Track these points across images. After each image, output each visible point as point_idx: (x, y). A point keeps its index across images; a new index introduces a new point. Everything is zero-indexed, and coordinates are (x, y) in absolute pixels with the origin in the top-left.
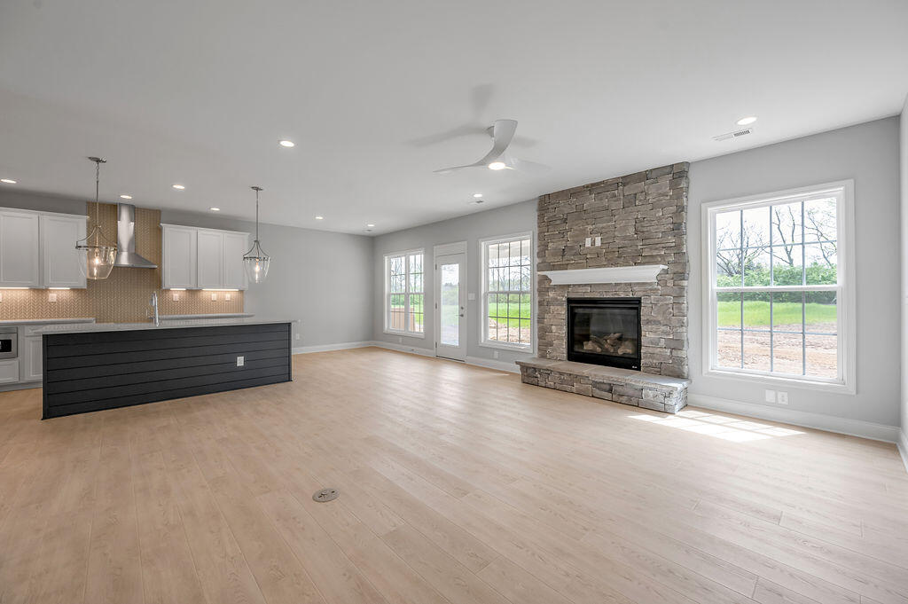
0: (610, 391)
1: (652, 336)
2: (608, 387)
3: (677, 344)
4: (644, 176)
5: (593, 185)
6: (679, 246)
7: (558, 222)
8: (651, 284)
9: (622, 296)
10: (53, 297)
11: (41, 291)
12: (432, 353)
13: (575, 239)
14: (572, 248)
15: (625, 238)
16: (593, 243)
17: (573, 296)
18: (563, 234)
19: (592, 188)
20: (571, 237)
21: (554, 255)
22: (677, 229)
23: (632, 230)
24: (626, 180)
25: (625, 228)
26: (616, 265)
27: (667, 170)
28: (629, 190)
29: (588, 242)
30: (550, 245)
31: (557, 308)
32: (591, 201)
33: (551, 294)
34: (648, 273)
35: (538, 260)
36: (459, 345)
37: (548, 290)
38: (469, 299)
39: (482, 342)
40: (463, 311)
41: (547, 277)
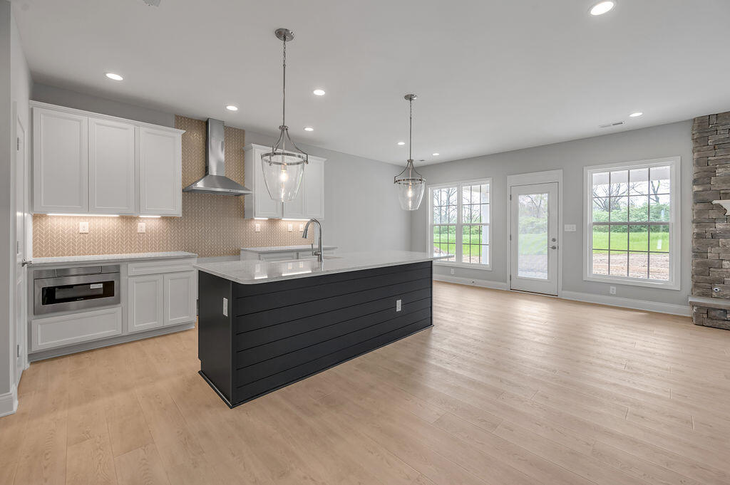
10: (142, 226)
11: (129, 219)
12: (506, 286)
21: (724, 182)
35: (696, 188)
36: (548, 279)
37: (714, 221)
38: (566, 230)
39: (588, 277)
40: (555, 244)
41: (720, 206)
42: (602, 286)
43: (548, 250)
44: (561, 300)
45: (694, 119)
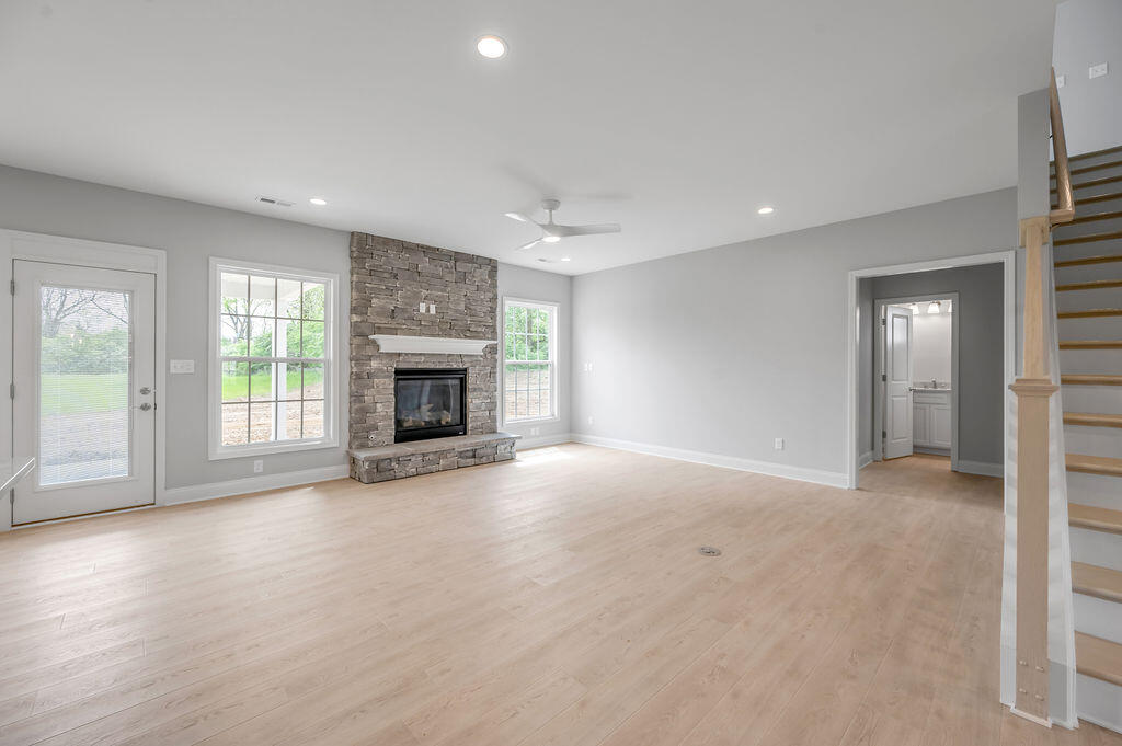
0: (474, 456)
1: (476, 401)
2: (471, 454)
3: (492, 407)
4: (472, 259)
5: (428, 248)
6: (494, 327)
7: (386, 275)
8: (476, 356)
9: (455, 366)
13: (407, 301)
14: (404, 310)
15: (456, 311)
16: (428, 310)
17: (403, 366)
18: (391, 291)
19: (426, 250)
20: (402, 297)
21: (378, 314)
22: (493, 311)
23: (462, 307)
24: (457, 257)
25: (457, 303)
26: (450, 336)
27: (488, 262)
28: (461, 267)
29: (423, 308)
30: (374, 301)
31: (382, 380)
32: (425, 264)
33: (374, 364)
34: (476, 347)
35: (355, 318)
36: (131, 474)
37: (370, 358)
38: (173, 371)
39: (218, 453)
40: (148, 399)
41: (374, 341)
42: (240, 464)
43: (131, 414)
44: (163, 508)
45: (352, 234)
